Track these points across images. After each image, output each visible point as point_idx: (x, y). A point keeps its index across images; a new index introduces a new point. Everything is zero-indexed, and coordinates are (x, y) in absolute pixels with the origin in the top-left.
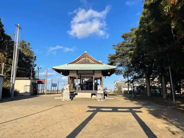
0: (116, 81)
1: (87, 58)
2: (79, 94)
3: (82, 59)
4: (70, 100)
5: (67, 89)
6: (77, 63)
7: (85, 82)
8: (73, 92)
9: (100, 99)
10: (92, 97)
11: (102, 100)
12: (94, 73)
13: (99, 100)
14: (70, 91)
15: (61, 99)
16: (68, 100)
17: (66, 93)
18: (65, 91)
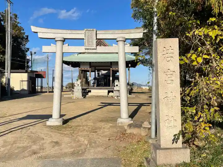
2: (92, 91)
4: (83, 97)
5: (78, 85)
7: (102, 75)
8: (86, 89)
10: (108, 94)
11: (119, 98)
12: (111, 65)
13: (116, 98)
14: (82, 88)
15: (71, 97)
16: (80, 98)
17: (77, 90)
18: (76, 88)
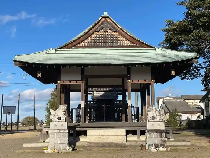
0: (161, 98)
1: (110, 32)
2: (90, 132)
3: (97, 34)
4: (71, 149)
5: (59, 118)
6: (82, 47)
9: (156, 146)
11: (161, 149)
12: (129, 73)
13: (153, 149)
14: (68, 124)
15: (42, 148)
16: (64, 151)
17: (58, 131)
18: (55, 126)
